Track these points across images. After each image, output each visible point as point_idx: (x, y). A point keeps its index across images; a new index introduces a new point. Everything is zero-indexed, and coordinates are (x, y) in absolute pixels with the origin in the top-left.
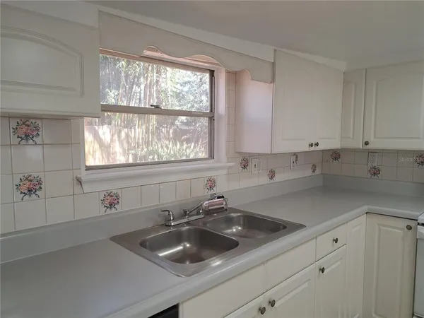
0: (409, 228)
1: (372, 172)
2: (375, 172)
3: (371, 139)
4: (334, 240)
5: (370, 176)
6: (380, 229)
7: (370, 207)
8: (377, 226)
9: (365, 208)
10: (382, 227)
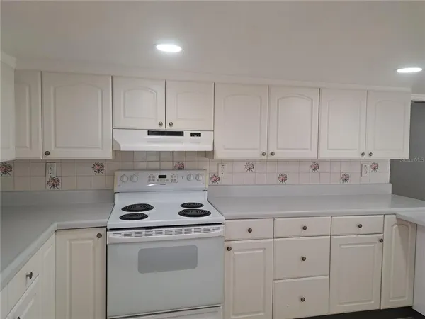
0: (99, 236)
1: (51, 183)
2: (55, 183)
3: (52, 149)
4: (27, 276)
5: (48, 187)
6: (71, 244)
7: (59, 223)
8: (68, 242)
9: (55, 226)
10: (72, 242)
